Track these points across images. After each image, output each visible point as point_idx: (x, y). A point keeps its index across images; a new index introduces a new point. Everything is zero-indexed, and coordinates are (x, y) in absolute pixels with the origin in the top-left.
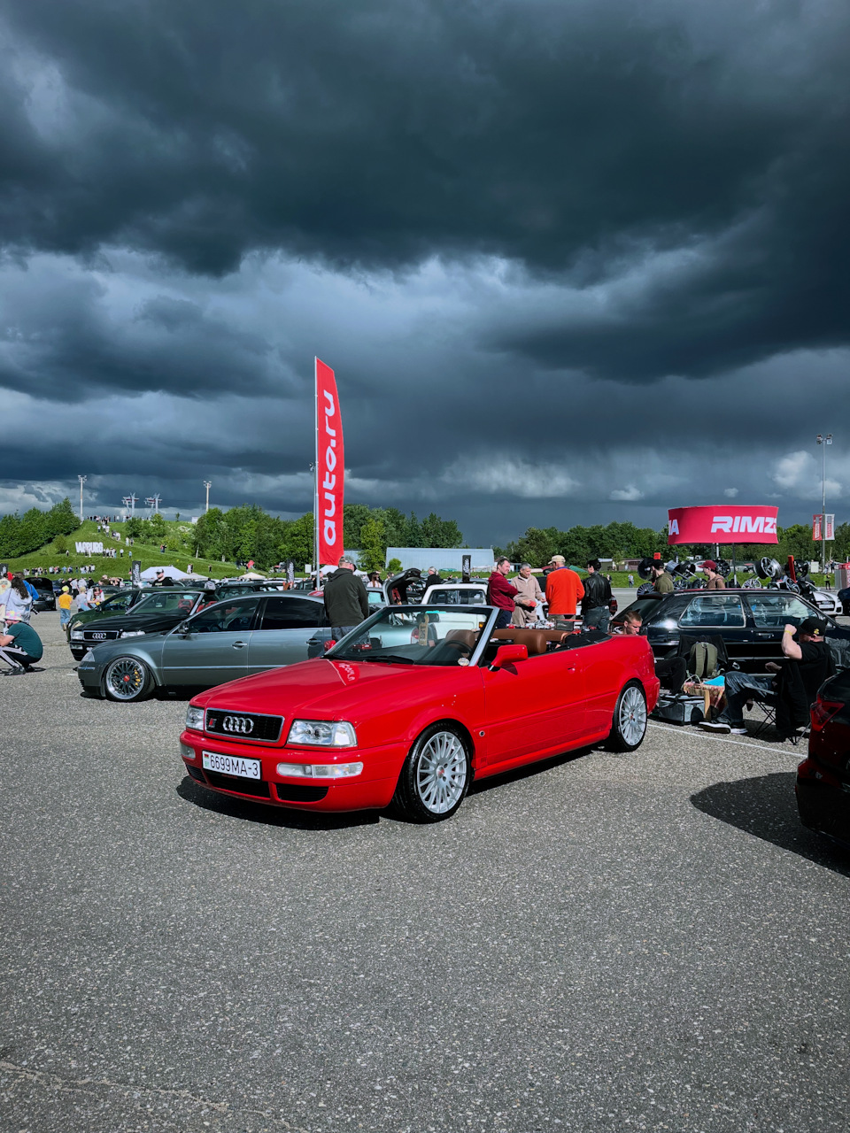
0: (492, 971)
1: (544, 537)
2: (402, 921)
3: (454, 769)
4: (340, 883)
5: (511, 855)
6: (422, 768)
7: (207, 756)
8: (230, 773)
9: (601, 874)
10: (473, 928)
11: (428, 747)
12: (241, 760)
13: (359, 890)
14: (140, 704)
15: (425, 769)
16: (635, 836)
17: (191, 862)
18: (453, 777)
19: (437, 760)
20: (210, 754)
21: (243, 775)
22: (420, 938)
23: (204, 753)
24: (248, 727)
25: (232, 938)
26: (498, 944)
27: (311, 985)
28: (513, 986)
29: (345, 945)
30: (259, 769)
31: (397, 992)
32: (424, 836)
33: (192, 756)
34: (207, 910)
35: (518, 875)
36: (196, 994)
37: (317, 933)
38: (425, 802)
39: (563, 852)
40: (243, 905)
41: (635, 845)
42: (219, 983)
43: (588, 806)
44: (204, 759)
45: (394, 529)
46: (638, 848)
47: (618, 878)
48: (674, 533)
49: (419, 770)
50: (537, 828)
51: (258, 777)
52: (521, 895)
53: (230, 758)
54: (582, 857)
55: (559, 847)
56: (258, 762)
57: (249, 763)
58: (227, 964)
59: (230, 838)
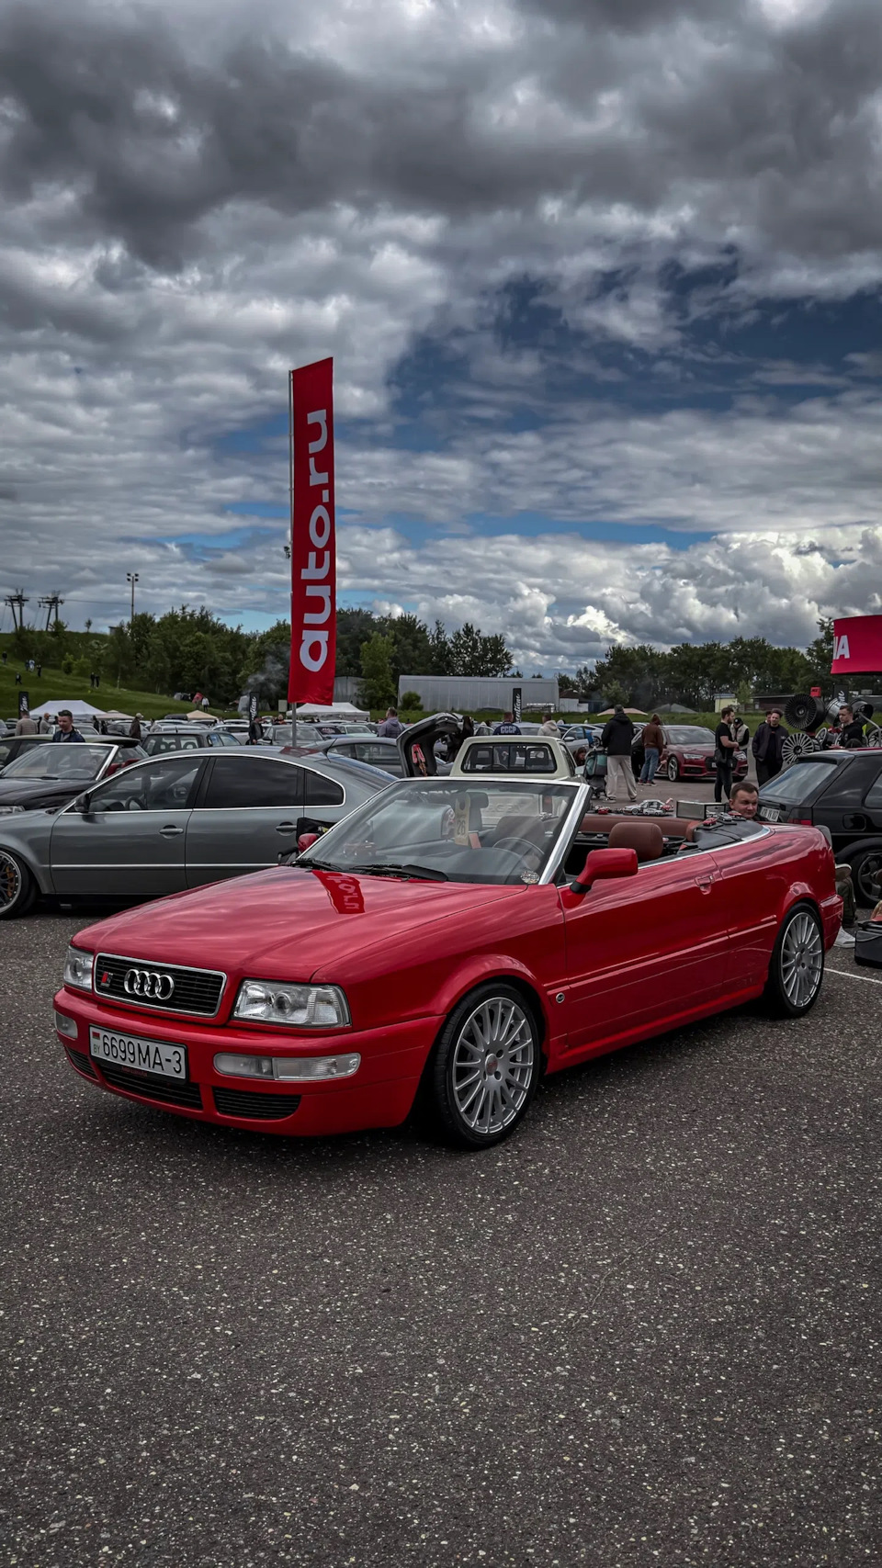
0: (595, 1477)
1: (633, 661)
2: (429, 1362)
3: (513, 1059)
4: (319, 1273)
5: (615, 1218)
6: (459, 1060)
7: (96, 1035)
8: (135, 1066)
9: (775, 1263)
10: (556, 1377)
11: (471, 1022)
12: (153, 1046)
13: (351, 1292)
14: (11, 923)
15: (465, 1060)
16: (826, 1183)
17: (64, 1226)
18: (512, 1071)
19: (485, 1045)
20: (102, 1033)
21: (157, 1070)
22: (462, 1399)
23: (92, 1030)
24: (165, 991)
25: (122, 1394)
26: (603, 1416)
27: (260, 1507)
28: (636, 1515)
29: (325, 1413)
30: (183, 1062)
31: (421, 1529)
32: (462, 1175)
33: (73, 1032)
34: (82, 1332)
35: (630, 1262)
36: (45, 1526)
37: (275, 1386)
38: (465, 1117)
39: (704, 1212)
40: (145, 1320)
41: (828, 1203)
42: (90, 1499)
43: (737, 1119)
44: (93, 1041)
45: (411, 647)
46: (833, 1208)
47: (806, 1272)
48: (842, 656)
49: (456, 1064)
50: (654, 1162)
51: (182, 1076)
52: (639, 1305)
53: (135, 1042)
54: (738, 1225)
55: (696, 1204)
56: (181, 1051)
57: (167, 1051)
58: (108, 1455)
59: (134, 1176)
